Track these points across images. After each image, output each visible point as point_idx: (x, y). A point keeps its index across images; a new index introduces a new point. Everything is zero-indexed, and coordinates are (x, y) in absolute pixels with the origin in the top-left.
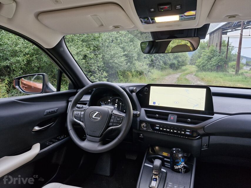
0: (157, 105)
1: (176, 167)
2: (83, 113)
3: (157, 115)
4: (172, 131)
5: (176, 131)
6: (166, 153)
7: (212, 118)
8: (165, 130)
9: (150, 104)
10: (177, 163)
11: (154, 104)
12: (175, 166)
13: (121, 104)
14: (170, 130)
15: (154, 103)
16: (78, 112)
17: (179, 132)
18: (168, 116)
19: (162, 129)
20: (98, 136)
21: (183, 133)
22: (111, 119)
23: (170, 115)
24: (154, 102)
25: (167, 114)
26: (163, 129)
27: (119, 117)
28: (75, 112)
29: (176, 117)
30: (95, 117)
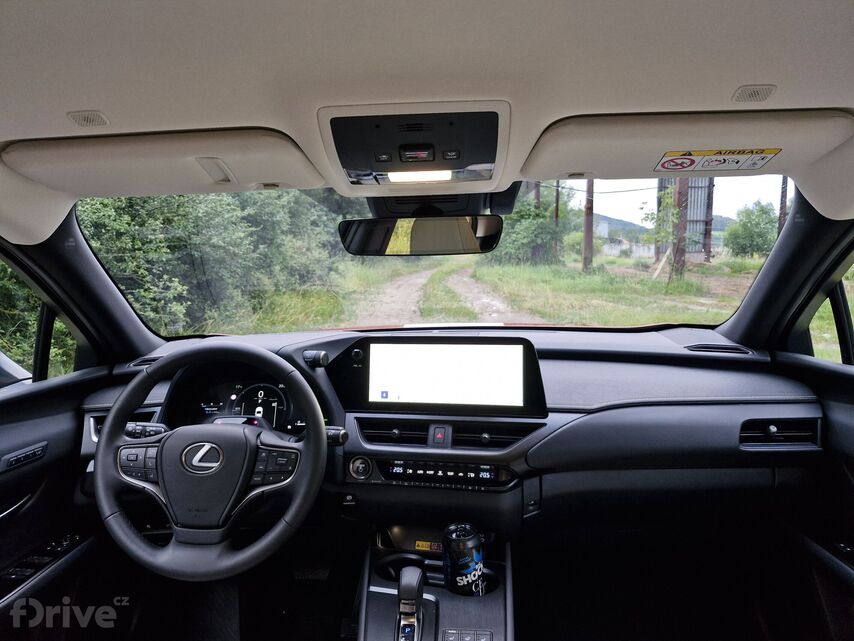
0: (392, 399)
1: (462, 581)
2: (152, 452)
3: (396, 431)
4: (440, 473)
5: (452, 474)
6: (424, 543)
7: (545, 424)
8: (421, 472)
9: (370, 400)
10: (463, 569)
11: (382, 397)
12: (458, 579)
13: (275, 404)
14: (436, 472)
15: (385, 394)
16: (133, 451)
17: (461, 474)
18: (427, 430)
19: (411, 471)
20: (215, 523)
21: (473, 475)
22: (258, 463)
23: (432, 429)
24: (383, 393)
25: (425, 425)
26: (415, 471)
27: (282, 452)
28: (124, 453)
29: (450, 430)
30: (200, 461)
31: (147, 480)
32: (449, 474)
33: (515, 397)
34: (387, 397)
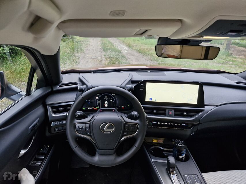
0: (153, 100)
2: (88, 125)
3: (155, 111)
4: (169, 124)
5: (173, 124)
7: (204, 110)
8: (163, 123)
9: (146, 101)
10: (181, 154)
11: (150, 100)
14: (168, 124)
15: (151, 99)
17: (176, 124)
18: (166, 111)
19: (159, 123)
21: (180, 124)
22: (126, 129)
24: (150, 98)
26: (161, 123)
29: (173, 111)
31: (86, 135)
32: (172, 124)
33: (195, 101)
34: (151, 100)
